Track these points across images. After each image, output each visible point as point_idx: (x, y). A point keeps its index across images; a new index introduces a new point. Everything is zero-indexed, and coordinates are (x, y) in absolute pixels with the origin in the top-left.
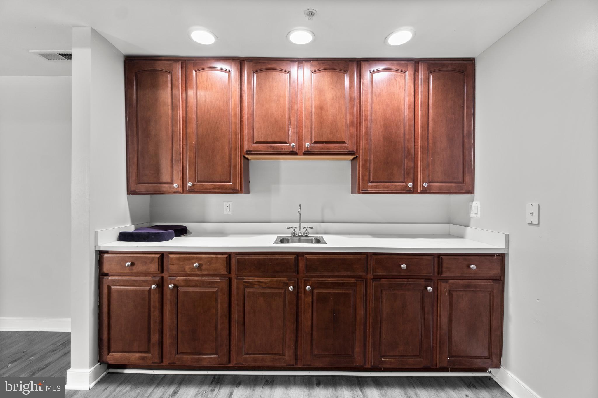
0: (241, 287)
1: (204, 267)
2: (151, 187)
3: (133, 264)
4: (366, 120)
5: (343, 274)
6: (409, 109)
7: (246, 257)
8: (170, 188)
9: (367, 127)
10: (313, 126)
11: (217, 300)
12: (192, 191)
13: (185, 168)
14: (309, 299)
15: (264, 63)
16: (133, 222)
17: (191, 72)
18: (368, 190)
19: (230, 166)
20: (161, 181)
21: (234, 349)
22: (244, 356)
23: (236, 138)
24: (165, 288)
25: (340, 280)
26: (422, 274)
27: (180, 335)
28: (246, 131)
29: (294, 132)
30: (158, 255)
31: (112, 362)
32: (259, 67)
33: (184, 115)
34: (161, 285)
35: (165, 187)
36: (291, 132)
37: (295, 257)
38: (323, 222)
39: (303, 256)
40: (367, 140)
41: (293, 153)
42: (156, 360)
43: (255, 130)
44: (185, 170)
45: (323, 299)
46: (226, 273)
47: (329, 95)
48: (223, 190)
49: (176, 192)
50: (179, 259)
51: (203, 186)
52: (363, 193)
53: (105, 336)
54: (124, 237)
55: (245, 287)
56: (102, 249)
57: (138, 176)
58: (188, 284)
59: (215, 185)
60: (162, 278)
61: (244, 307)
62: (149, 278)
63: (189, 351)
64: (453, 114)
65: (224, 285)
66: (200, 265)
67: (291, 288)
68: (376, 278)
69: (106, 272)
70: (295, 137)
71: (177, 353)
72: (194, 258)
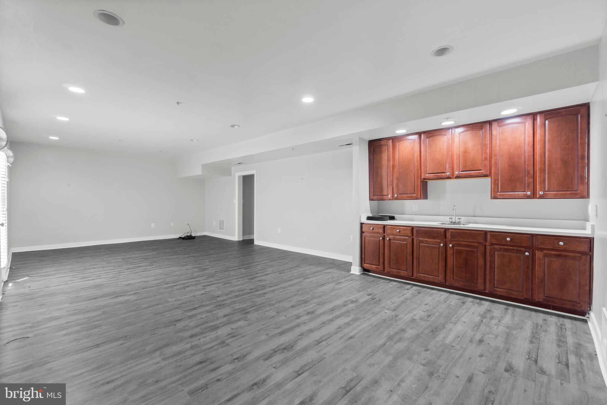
0: (418, 242)
1: (401, 232)
2: (379, 197)
3: (373, 229)
4: (496, 156)
5: (470, 240)
6: (528, 145)
7: (420, 229)
8: (387, 197)
9: (496, 160)
10: (461, 163)
11: (407, 247)
12: (397, 199)
13: (393, 188)
14: (452, 251)
15: (432, 133)
16: (371, 213)
17: (396, 143)
18: (497, 197)
19: (415, 186)
20: (383, 194)
21: (415, 270)
22: (419, 274)
23: (418, 173)
24: (385, 240)
25: (469, 244)
26: (522, 245)
27: (391, 260)
28: (423, 168)
29: (449, 167)
30: (383, 226)
31: (366, 268)
32: (429, 135)
33: (393, 164)
34: (384, 238)
35: (385, 197)
36: (447, 167)
37: (444, 231)
38: (474, 216)
39: (449, 230)
40: (496, 168)
41: (449, 178)
42: (382, 270)
43: (427, 167)
44: (393, 189)
45: (459, 252)
46: (411, 235)
47: (470, 144)
48: (411, 198)
49: (390, 199)
50: (391, 228)
51: (402, 196)
52: (495, 199)
53: (363, 257)
54: (369, 218)
55: (420, 243)
56: (362, 222)
57: (373, 192)
58: (395, 239)
59: (408, 196)
60: (384, 235)
61: (419, 251)
62: (379, 235)
63: (395, 268)
64: (567, 145)
65: (410, 240)
66: (400, 231)
67: (442, 245)
68: (492, 244)
69: (363, 231)
70: (450, 169)
71: (390, 268)
72: (397, 228)
